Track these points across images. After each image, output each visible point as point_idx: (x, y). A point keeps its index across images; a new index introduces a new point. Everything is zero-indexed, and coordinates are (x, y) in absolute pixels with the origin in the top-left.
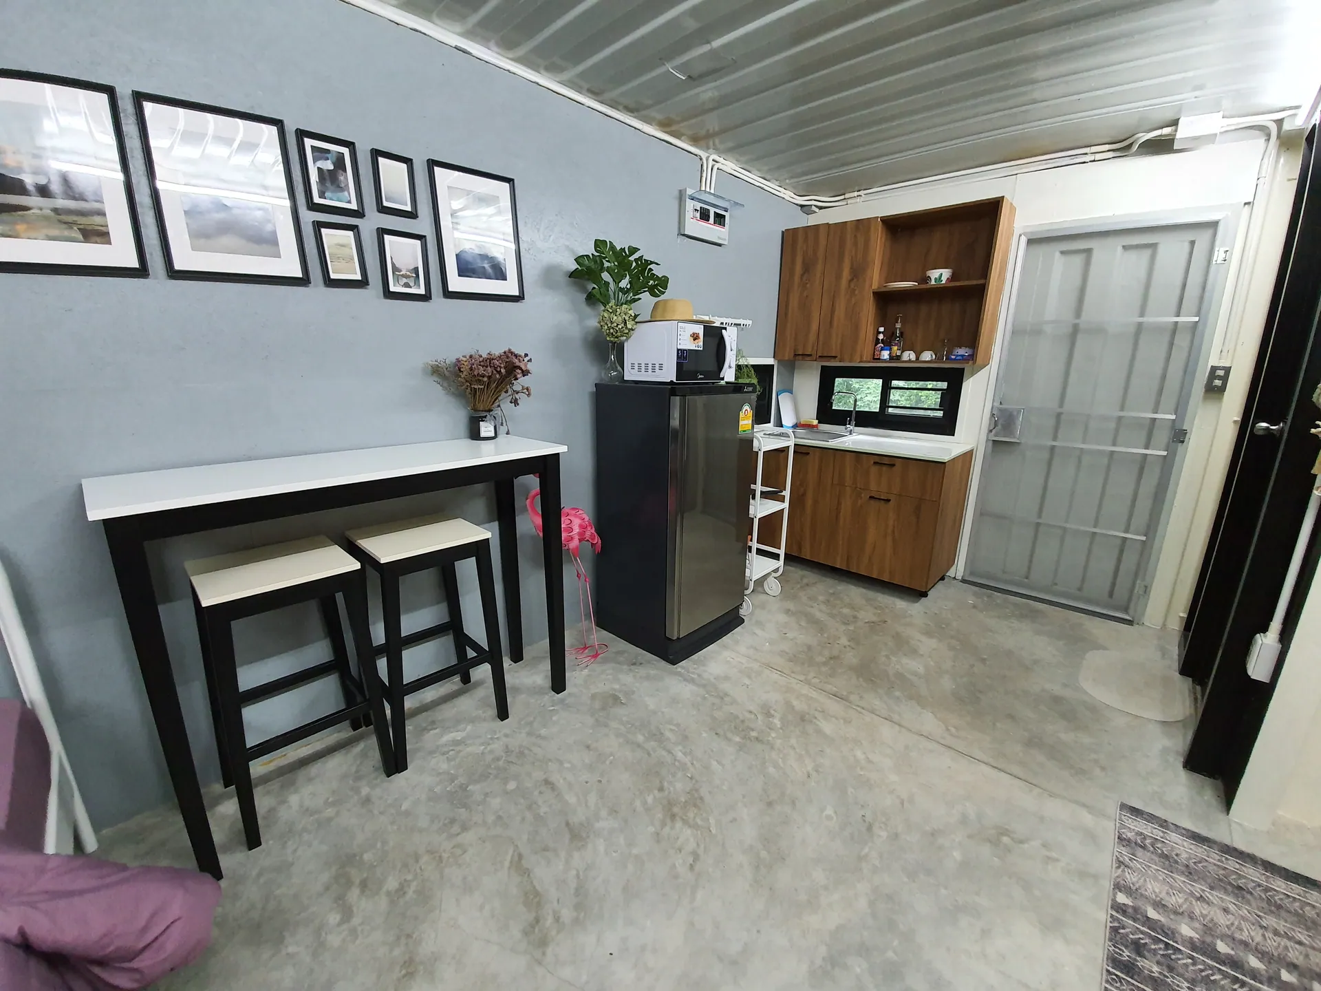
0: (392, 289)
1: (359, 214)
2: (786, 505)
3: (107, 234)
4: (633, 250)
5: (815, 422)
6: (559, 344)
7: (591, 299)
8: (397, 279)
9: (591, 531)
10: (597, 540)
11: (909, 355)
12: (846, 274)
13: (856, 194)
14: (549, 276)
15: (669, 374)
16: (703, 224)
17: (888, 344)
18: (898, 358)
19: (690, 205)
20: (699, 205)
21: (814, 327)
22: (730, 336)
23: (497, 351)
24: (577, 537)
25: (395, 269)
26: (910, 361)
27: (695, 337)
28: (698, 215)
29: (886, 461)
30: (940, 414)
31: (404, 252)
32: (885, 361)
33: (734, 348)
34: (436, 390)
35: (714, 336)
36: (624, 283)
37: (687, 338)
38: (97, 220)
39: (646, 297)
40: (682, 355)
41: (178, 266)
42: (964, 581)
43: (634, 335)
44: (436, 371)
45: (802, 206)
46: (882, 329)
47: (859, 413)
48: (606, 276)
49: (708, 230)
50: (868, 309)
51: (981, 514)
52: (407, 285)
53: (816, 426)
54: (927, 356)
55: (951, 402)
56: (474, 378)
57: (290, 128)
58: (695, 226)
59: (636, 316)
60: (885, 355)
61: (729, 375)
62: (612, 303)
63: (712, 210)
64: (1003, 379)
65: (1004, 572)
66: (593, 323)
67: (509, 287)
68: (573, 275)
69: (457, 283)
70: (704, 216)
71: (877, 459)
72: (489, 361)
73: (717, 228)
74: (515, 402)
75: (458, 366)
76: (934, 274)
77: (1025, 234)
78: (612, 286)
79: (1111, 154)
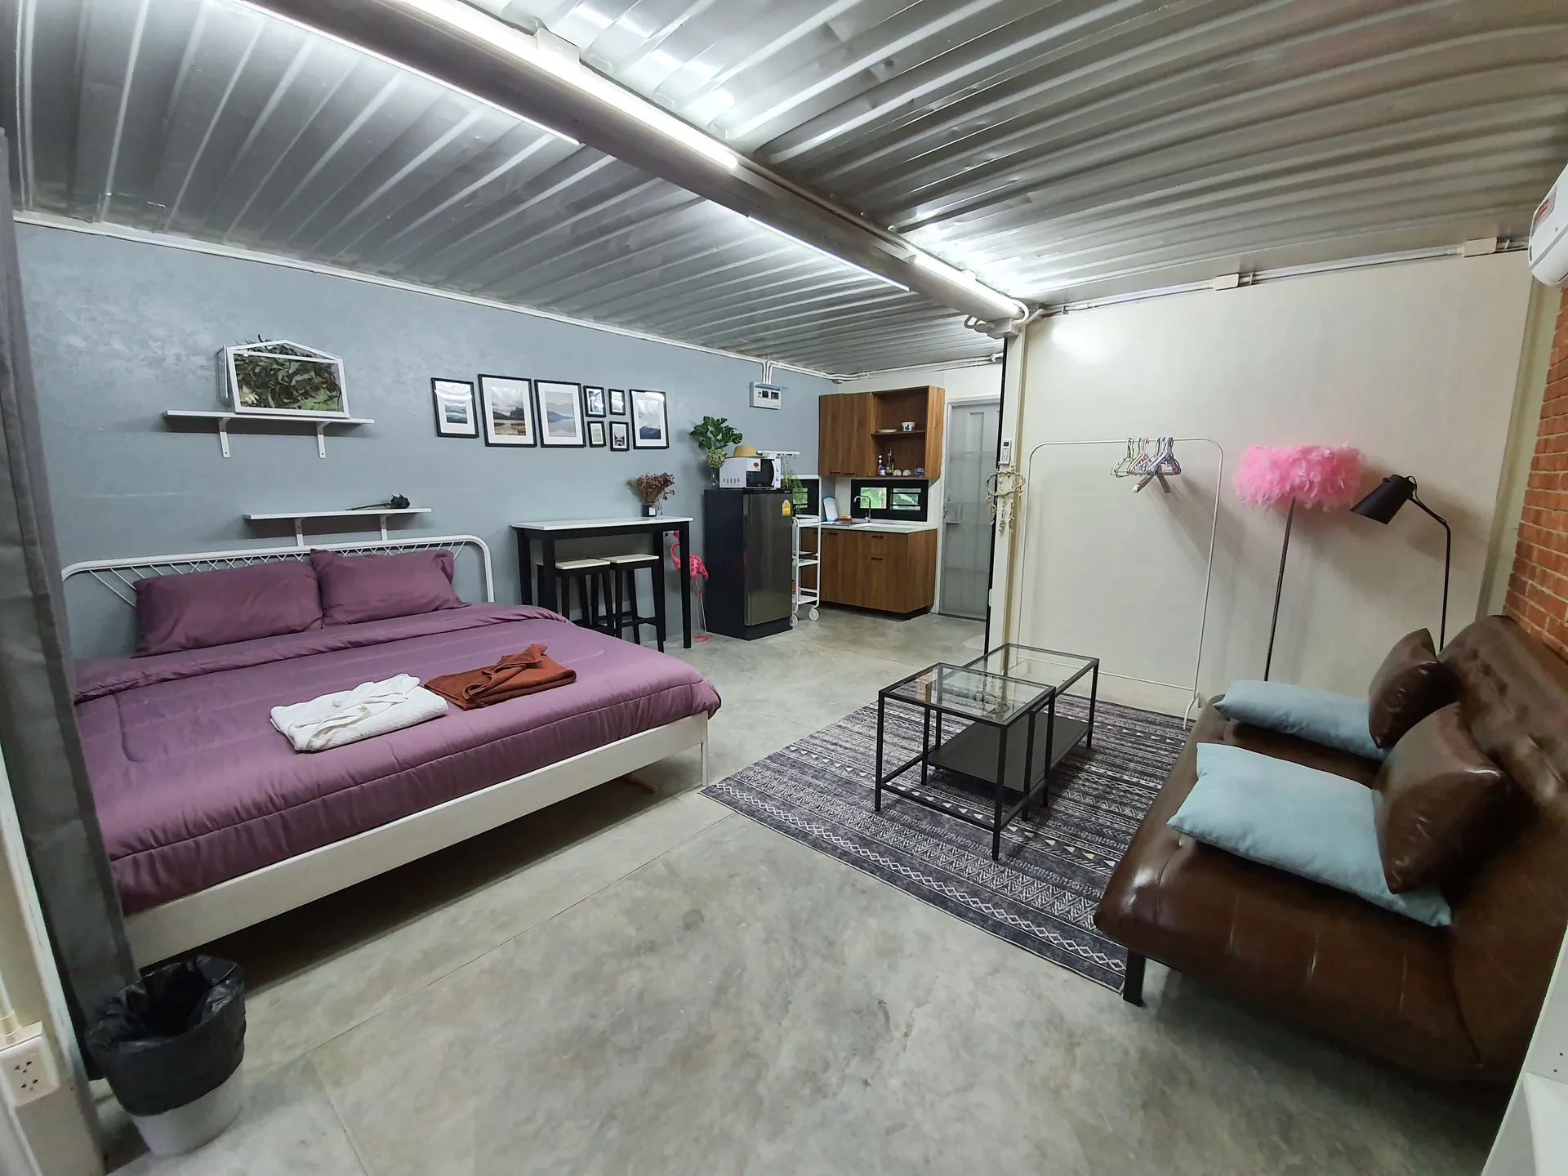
0: (614, 447)
1: (604, 416)
2: (818, 562)
3: (525, 432)
4: (724, 420)
5: (850, 517)
6: (685, 469)
7: (701, 445)
8: (616, 444)
9: (702, 568)
10: (706, 573)
11: (897, 473)
12: (856, 424)
13: (864, 374)
14: (680, 436)
15: (743, 484)
16: (765, 399)
17: (884, 466)
18: (891, 474)
19: (756, 391)
20: (761, 390)
21: (840, 458)
22: (776, 464)
23: (659, 473)
24: (695, 569)
25: (616, 438)
26: (897, 476)
27: (756, 465)
28: (761, 395)
29: (878, 535)
30: (918, 508)
31: (620, 431)
32: (883, 476)
33: (779, 469)
34: (629, 493)
35: (767, 464)
36: (719, 437)
37: (752, 465)
38: (523, 427)
39: (731, 444)
40: (749, 474)
41: (545, 443)
42: (939, 614)
43: (725, 464)
44: (629, 483)
45: (832, 380)
46: (880, 457)
47: (872, 509)
48: (709, 434)
49: (769, 402)
50: (870, 445)
51: (945, 570)
52: (620, 445)
53: (850, 520)
54: (907, 473)
55: (923, 500)
56: (649, 485)
57: (582, 386)
58: (759, 401)
59: (725, 454)
60: (883, 472)
61: (777, 484)
62: (713, 448)
63: (770, 391)
64: (948, 485)
65: (962, 606)
66: (703, 457)
67: (662, 442)
68: (692, 434)
69: (640, 442)
70: (765, 395)
71: (873, 534)
72: (655, 478)
73: (775, 400)
74: (666, 498)
75: (639, 481)
76: (905, 425)
77: (950, 403)
78: (713, 439)
79: (986, 362)
